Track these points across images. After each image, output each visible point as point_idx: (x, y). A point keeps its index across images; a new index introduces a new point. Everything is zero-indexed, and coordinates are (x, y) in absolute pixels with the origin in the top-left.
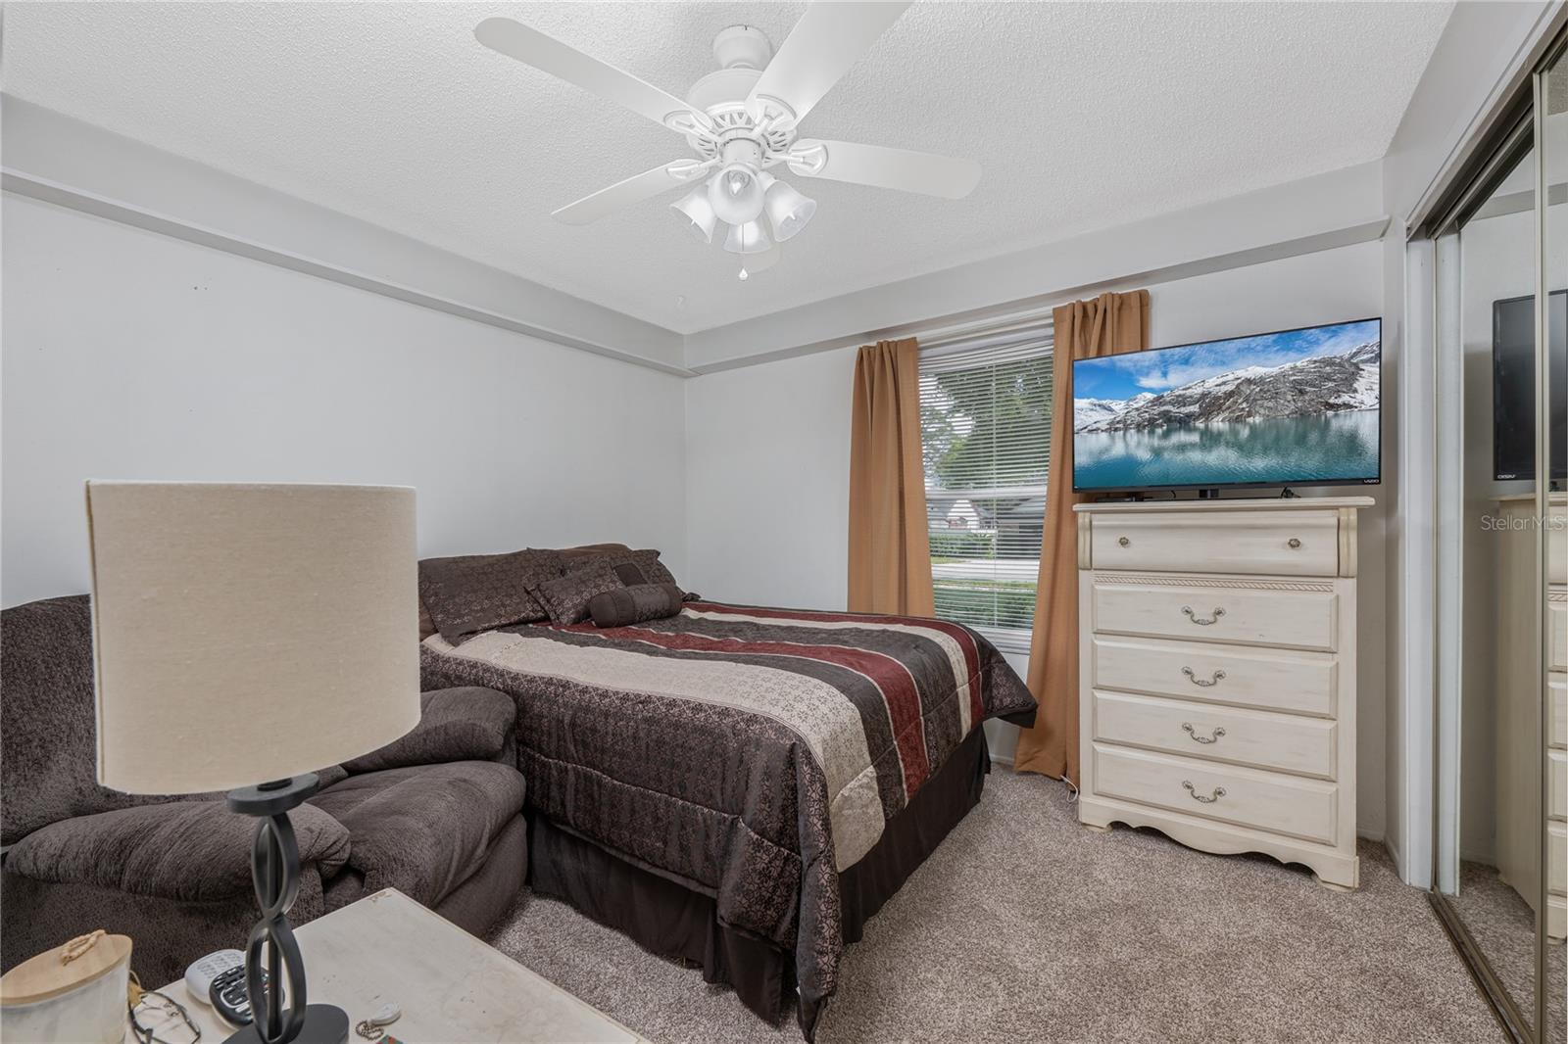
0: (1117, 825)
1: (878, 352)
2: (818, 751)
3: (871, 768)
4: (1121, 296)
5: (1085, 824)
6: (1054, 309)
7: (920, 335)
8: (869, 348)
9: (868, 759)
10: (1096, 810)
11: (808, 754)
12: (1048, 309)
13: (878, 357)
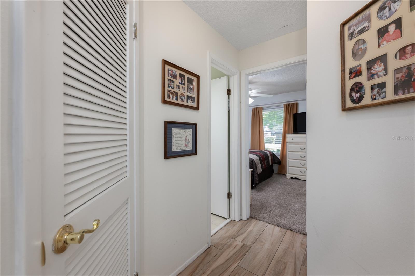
0: (292, 178)
1: (256, 109)
2: (255, 161)
3: (260, 164)
4: (294, 103)
5: (287, 178)
6: (284, 104)
7: (263, 106)
8: (254, 108)
9: (260, 163)
10: (289, 176)
11: (254, 161)
12: (283, 104)
13: (256, 110)
